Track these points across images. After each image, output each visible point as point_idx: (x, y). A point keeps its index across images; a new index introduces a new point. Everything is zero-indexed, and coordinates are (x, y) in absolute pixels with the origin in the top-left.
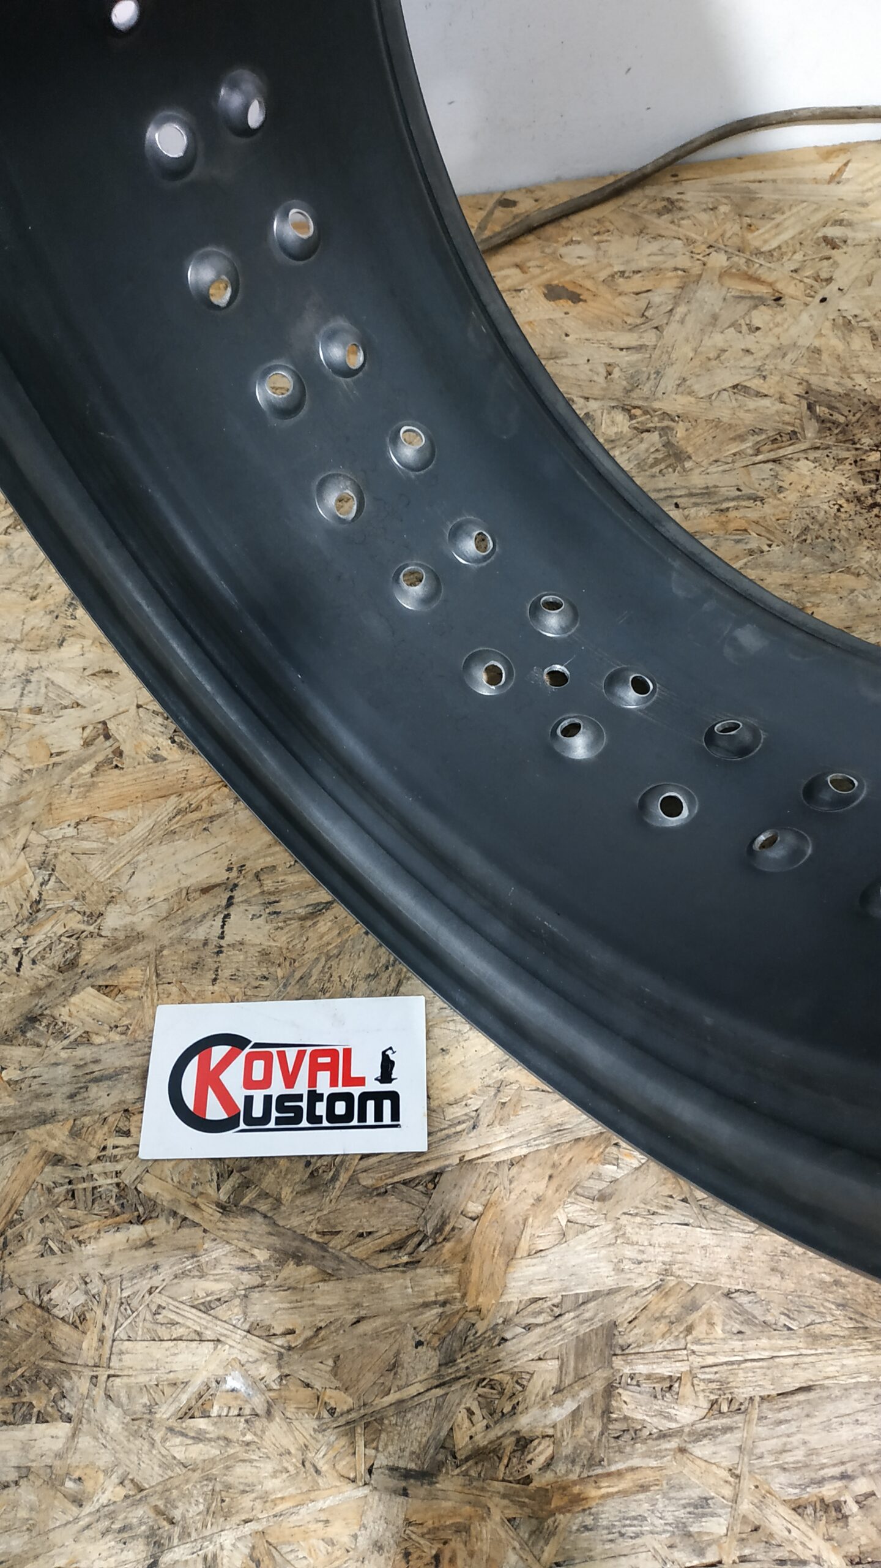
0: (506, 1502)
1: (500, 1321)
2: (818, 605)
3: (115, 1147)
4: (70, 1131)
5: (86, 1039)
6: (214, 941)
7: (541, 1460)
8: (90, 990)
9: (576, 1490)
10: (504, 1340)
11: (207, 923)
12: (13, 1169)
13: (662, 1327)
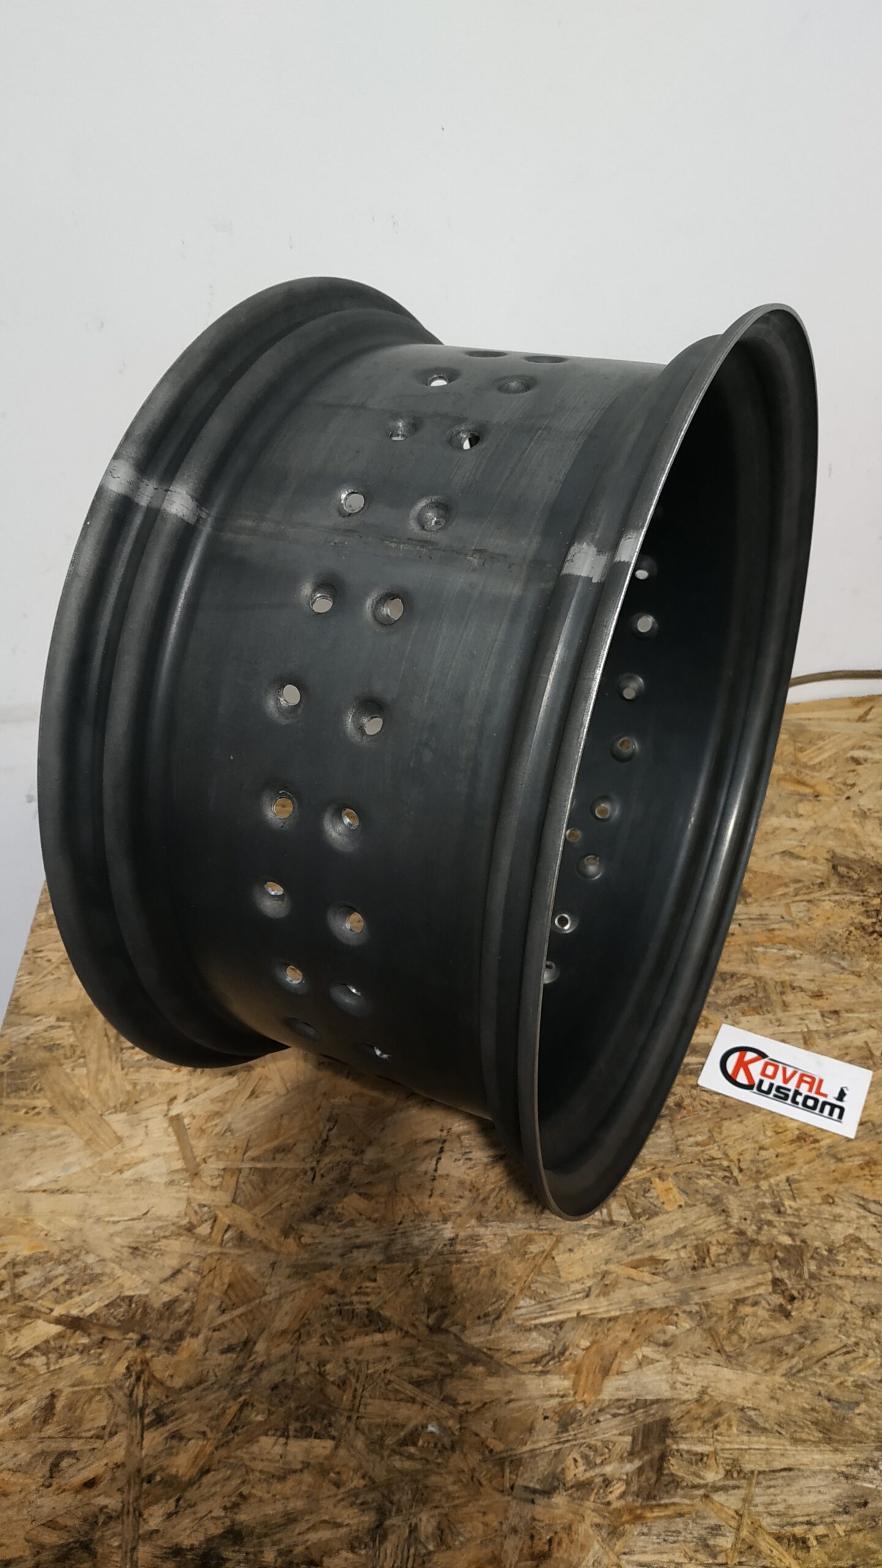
0: (594, 1514)
1: (596, 1410)
2: (831, 994)
3: (367, 1287)
4: (341, 1275)
5: (352, 1223)
6: (431, 1172)
7: (617, 1493)
8: (355, 1195)
9: (639, 1512)
10: (598, 1421)
11: (427, 1161)
12: (306, 1294)
13: (699, 1423)
